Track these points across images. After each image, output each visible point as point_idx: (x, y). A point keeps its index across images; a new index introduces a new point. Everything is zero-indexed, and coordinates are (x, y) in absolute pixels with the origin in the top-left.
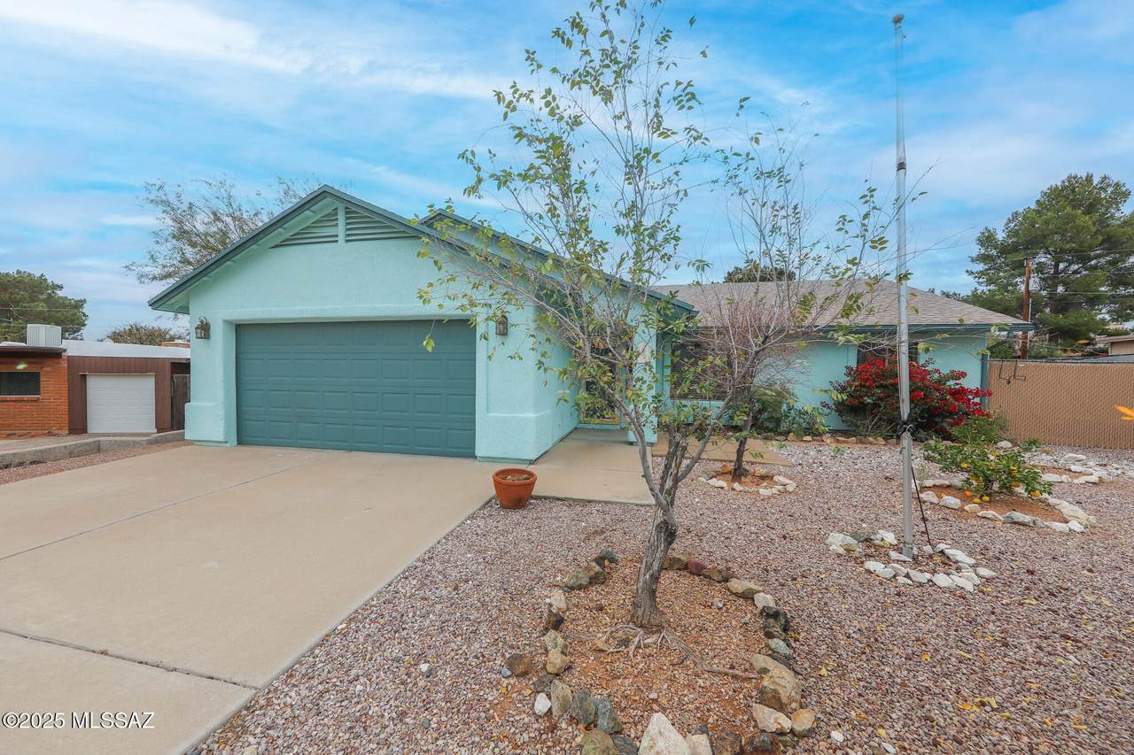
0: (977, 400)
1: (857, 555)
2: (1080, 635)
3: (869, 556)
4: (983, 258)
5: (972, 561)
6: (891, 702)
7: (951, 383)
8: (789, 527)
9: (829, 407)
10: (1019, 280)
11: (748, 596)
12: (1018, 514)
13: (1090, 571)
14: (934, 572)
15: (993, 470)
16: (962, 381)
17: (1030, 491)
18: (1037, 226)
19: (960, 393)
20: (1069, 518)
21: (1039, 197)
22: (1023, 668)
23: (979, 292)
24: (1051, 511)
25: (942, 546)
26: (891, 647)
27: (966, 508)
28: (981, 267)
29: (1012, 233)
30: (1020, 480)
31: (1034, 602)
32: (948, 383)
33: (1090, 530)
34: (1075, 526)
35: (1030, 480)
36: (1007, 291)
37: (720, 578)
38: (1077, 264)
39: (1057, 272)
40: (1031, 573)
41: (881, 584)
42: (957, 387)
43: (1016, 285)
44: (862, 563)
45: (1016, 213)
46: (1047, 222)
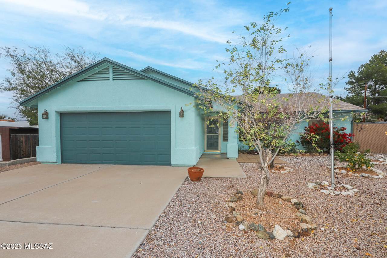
0: (350, 138)
1: (318, 189)
2: (382, 203)
3: (322, 188)
4: (351, 83)
5: (351, 187)
6: (334, 221)
7: (341, 132)
8: (294, 182)
9: (299, 143)
10: (362, 91)
11: (289, 201)
12: (364, 174)
13: (384, 188)
14: (341, 191)
15: (356, 161)
16: (345, 131)
17: (367, 167)
18: (369, 70)
19: (344, 136)
20: (379, 174)
21: (370, 59)
22: (367, 212)
23: (349, 96)
24: (374, 173)
25: (342, 184)
26: (332, 210)
27: (348, 173)
28: (349, 86)
29: (361, 73)
30: (365, 164)
31: (369, 197)
32: (340, 132)
33: (385, 177)
34: (381, 176)
35: (367, 163)
36: (359, 96)
37: (278, 196)
38: (383, 85)
39: (376, 89)
40: (368, 189)
41: (326, 195)
42: (343, 133)
43: (362, 93)
44: (319, 190)
45: (362, 65)
46: (373, 69)
